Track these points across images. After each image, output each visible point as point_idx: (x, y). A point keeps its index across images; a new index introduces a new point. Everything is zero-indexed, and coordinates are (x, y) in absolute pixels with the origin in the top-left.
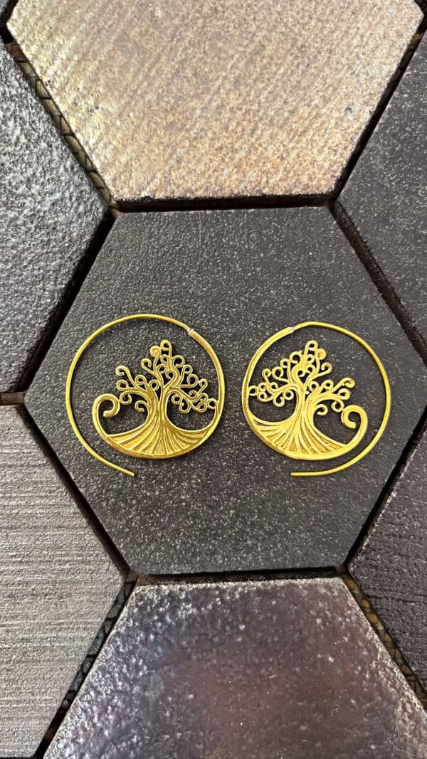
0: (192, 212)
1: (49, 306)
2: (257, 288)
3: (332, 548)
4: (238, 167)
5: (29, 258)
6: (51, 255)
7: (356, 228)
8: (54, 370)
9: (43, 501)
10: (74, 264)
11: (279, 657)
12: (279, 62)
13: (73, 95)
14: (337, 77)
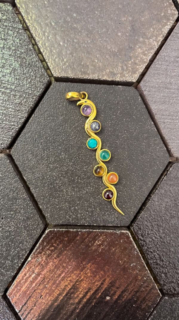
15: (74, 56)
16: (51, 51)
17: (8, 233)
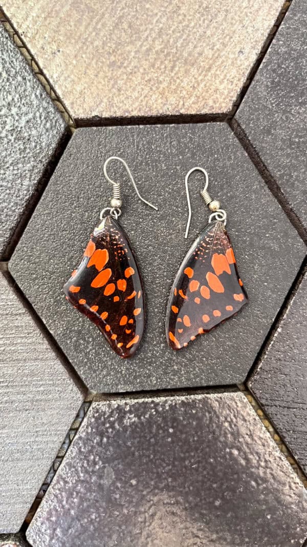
0: (129, 127)
1: (26, 196)
2: (177, 182)
3: (236, 370)
4: (162, 94)
5: (10, 162)
6: (27, 159)
7: (248, 137)
8: (30, 243)
9: (23, 340)
10: (44, 165)
11: (199, 451)
12: (190, 18)
13: (41, 42)
14: (232, 29)
15: (211, 433)
16: (251, 436)
17: (300, 101)
